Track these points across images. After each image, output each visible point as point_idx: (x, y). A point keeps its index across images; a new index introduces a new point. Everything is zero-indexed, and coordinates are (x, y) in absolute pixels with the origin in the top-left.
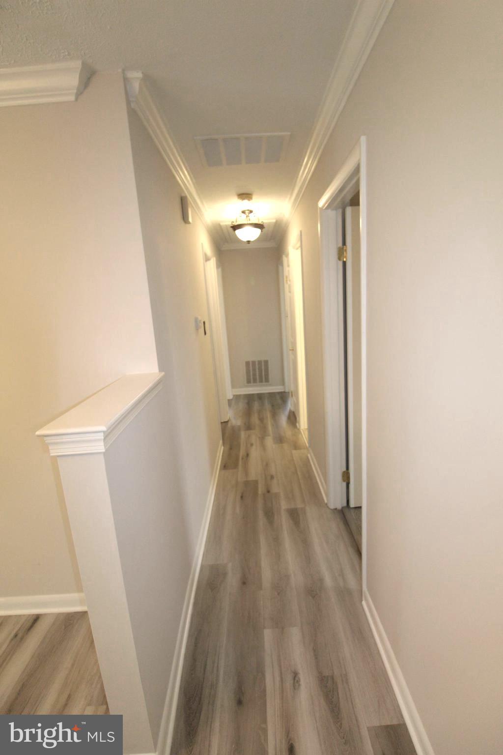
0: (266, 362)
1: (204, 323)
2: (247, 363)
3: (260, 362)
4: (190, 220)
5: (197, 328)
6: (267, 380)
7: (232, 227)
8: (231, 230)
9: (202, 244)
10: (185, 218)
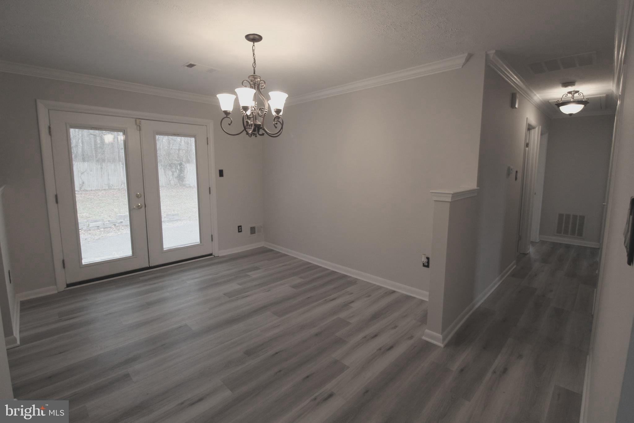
0: (582, 218)
1: (517, 172)
2: (561, 216)
3: (575, 217)
4: (517, 106)
5: (509, 174)
6: (580, 234)
7: (556, 105)
8: (556, 106)
9: (527, 118)
10: (513, 105)
